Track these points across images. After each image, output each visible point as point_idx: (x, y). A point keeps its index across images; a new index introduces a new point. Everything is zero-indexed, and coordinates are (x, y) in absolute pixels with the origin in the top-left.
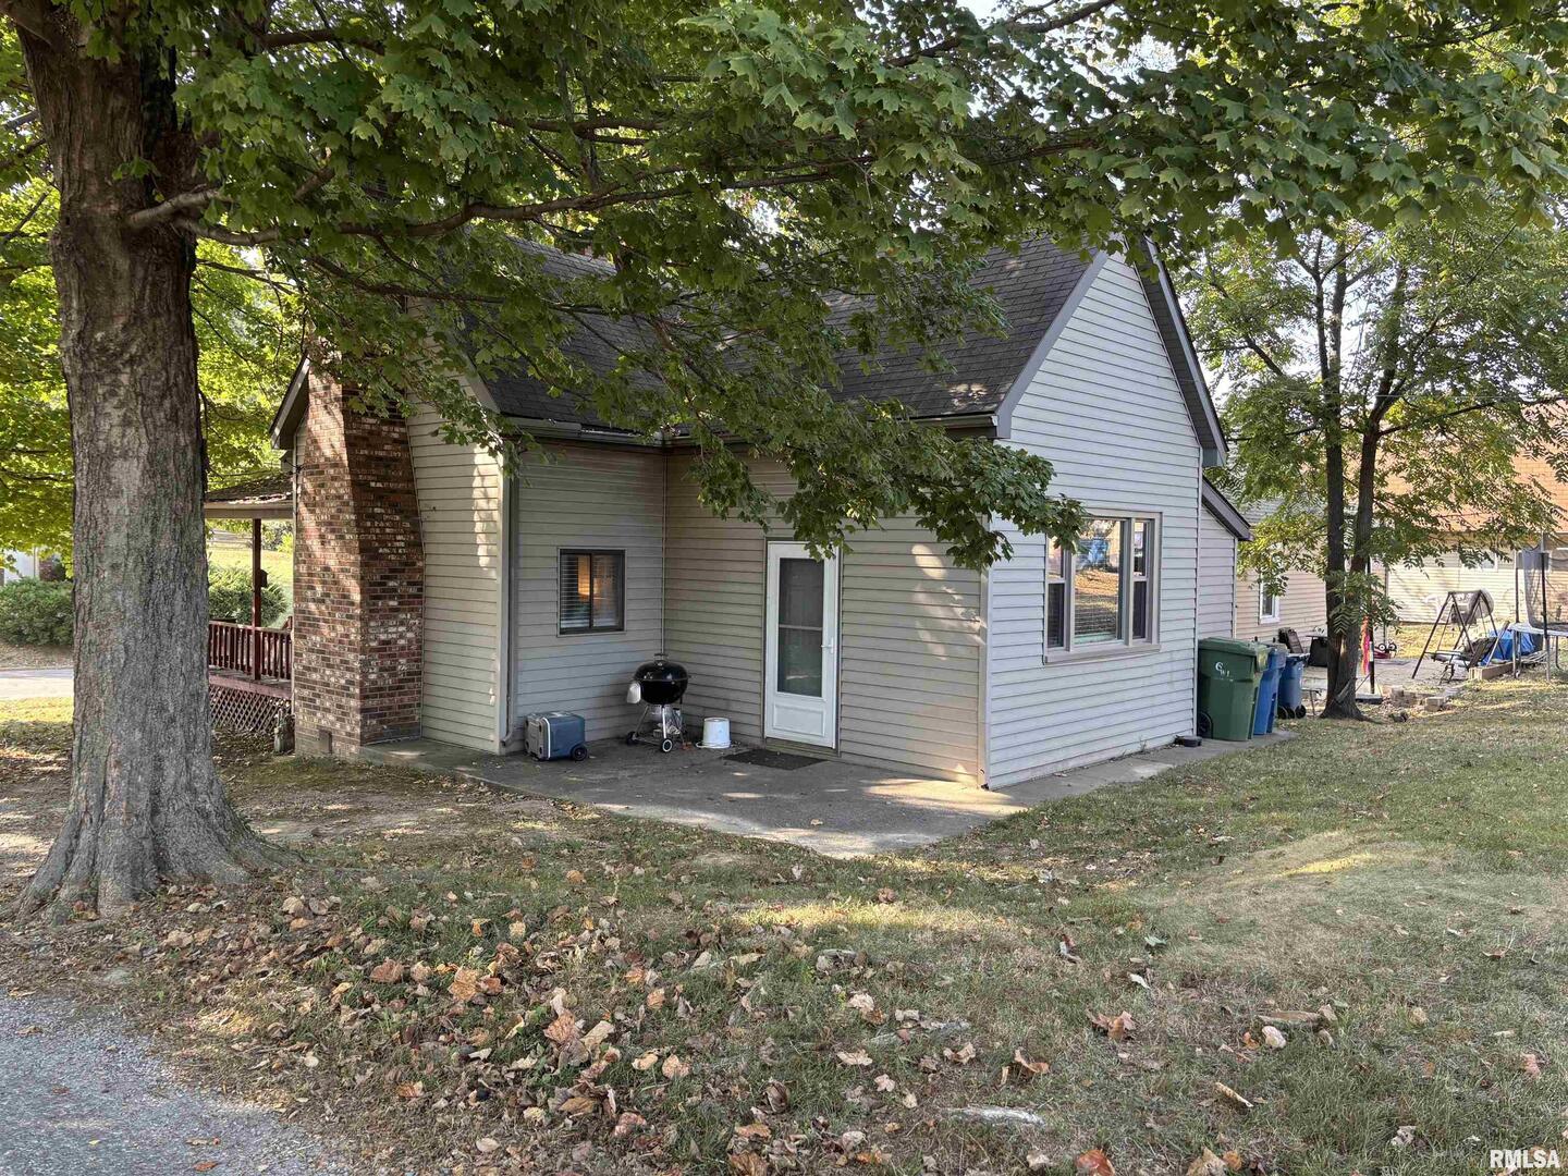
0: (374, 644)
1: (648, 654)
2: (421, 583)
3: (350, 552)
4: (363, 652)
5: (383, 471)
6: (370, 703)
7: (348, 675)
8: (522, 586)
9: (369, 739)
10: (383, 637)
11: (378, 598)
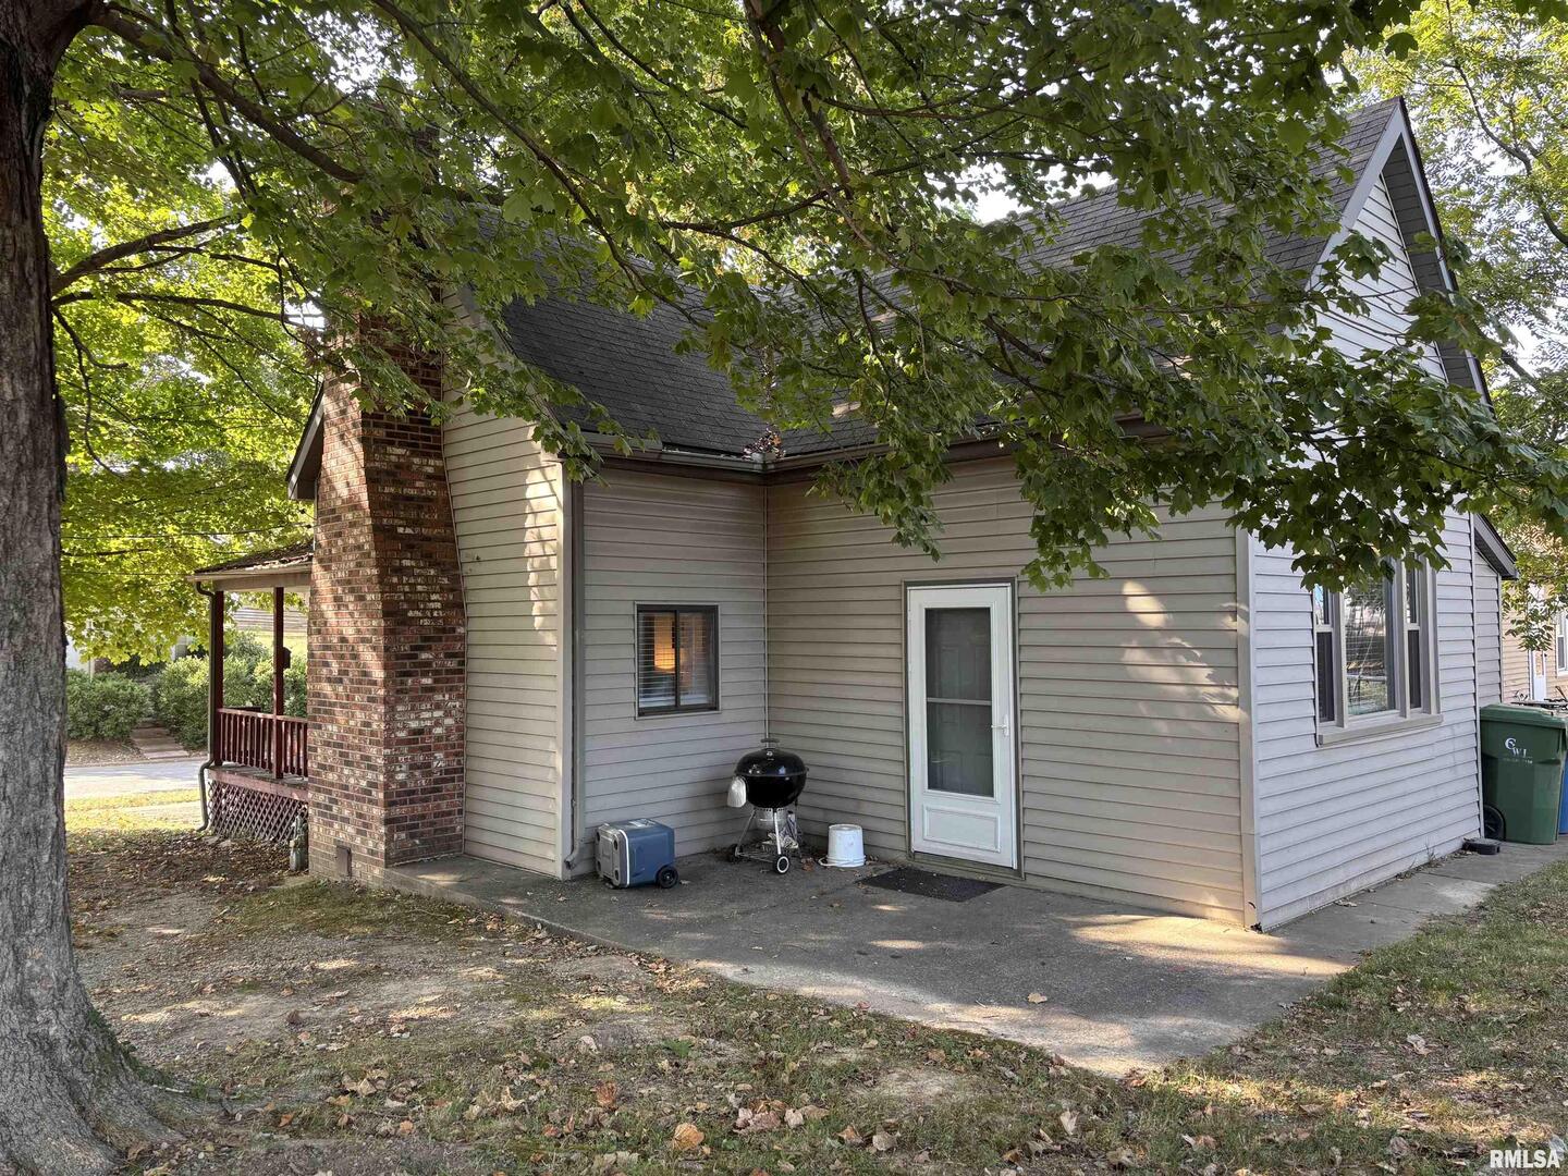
0: (402, 734)
1: (752, 741)
2: (463, 655)
3: (371, 616)
4: (387, 744)
5: (413, 514)
6: (398, 811)
7: (370, 775)
8: (590, 653)
9: (397, 858)
10: (414, 725)
11: (408, 674)
